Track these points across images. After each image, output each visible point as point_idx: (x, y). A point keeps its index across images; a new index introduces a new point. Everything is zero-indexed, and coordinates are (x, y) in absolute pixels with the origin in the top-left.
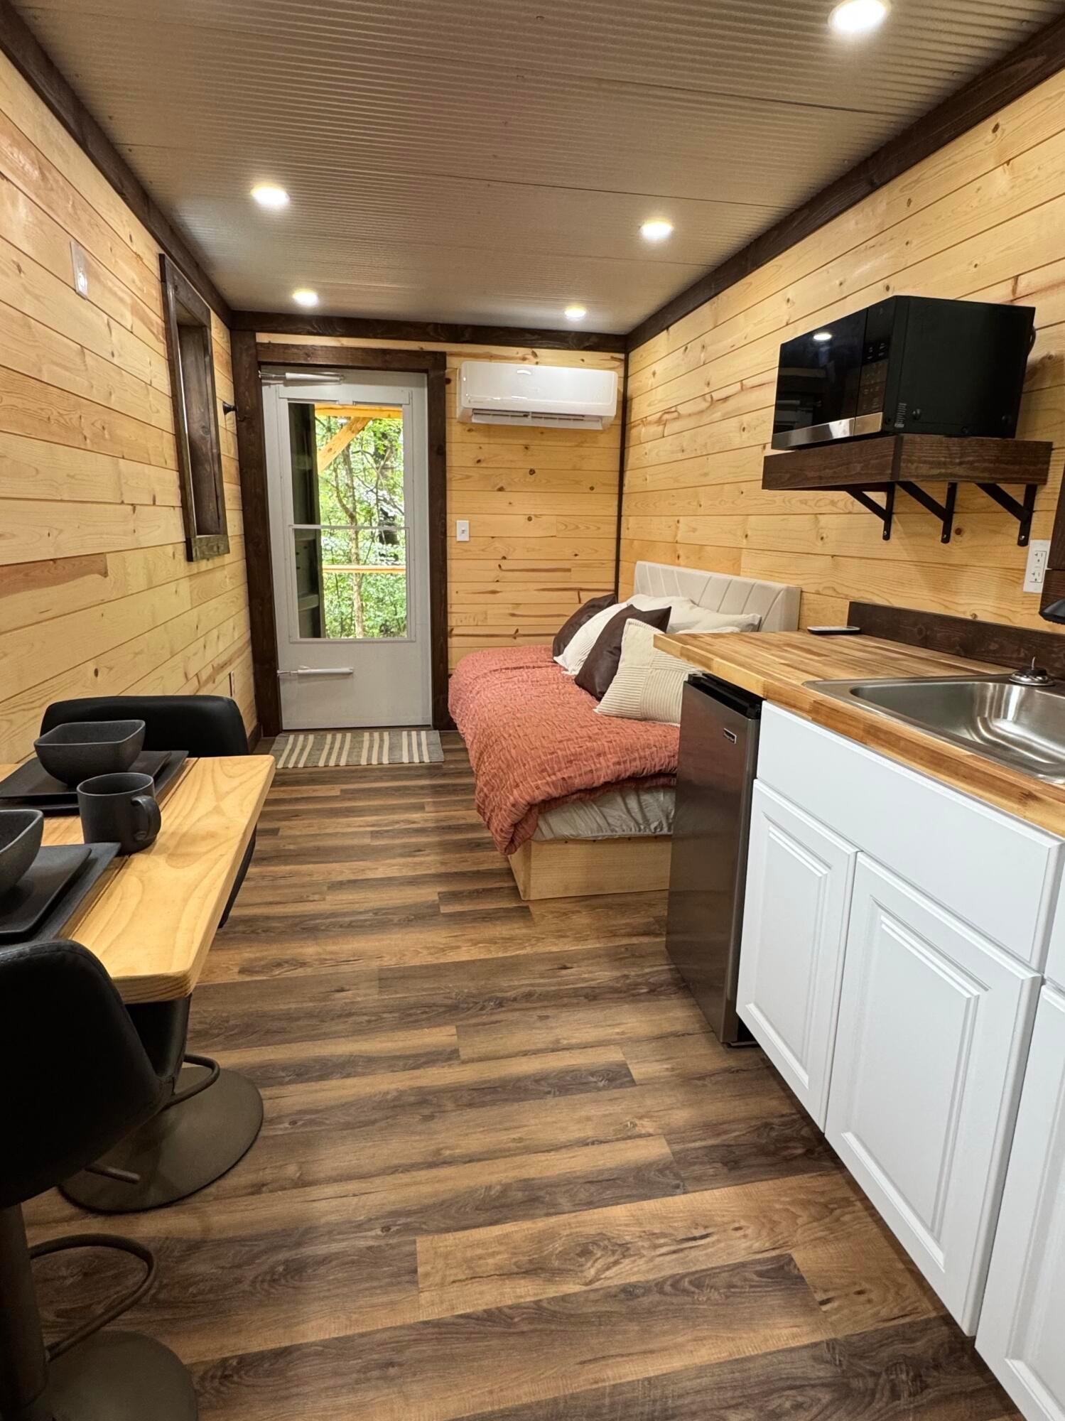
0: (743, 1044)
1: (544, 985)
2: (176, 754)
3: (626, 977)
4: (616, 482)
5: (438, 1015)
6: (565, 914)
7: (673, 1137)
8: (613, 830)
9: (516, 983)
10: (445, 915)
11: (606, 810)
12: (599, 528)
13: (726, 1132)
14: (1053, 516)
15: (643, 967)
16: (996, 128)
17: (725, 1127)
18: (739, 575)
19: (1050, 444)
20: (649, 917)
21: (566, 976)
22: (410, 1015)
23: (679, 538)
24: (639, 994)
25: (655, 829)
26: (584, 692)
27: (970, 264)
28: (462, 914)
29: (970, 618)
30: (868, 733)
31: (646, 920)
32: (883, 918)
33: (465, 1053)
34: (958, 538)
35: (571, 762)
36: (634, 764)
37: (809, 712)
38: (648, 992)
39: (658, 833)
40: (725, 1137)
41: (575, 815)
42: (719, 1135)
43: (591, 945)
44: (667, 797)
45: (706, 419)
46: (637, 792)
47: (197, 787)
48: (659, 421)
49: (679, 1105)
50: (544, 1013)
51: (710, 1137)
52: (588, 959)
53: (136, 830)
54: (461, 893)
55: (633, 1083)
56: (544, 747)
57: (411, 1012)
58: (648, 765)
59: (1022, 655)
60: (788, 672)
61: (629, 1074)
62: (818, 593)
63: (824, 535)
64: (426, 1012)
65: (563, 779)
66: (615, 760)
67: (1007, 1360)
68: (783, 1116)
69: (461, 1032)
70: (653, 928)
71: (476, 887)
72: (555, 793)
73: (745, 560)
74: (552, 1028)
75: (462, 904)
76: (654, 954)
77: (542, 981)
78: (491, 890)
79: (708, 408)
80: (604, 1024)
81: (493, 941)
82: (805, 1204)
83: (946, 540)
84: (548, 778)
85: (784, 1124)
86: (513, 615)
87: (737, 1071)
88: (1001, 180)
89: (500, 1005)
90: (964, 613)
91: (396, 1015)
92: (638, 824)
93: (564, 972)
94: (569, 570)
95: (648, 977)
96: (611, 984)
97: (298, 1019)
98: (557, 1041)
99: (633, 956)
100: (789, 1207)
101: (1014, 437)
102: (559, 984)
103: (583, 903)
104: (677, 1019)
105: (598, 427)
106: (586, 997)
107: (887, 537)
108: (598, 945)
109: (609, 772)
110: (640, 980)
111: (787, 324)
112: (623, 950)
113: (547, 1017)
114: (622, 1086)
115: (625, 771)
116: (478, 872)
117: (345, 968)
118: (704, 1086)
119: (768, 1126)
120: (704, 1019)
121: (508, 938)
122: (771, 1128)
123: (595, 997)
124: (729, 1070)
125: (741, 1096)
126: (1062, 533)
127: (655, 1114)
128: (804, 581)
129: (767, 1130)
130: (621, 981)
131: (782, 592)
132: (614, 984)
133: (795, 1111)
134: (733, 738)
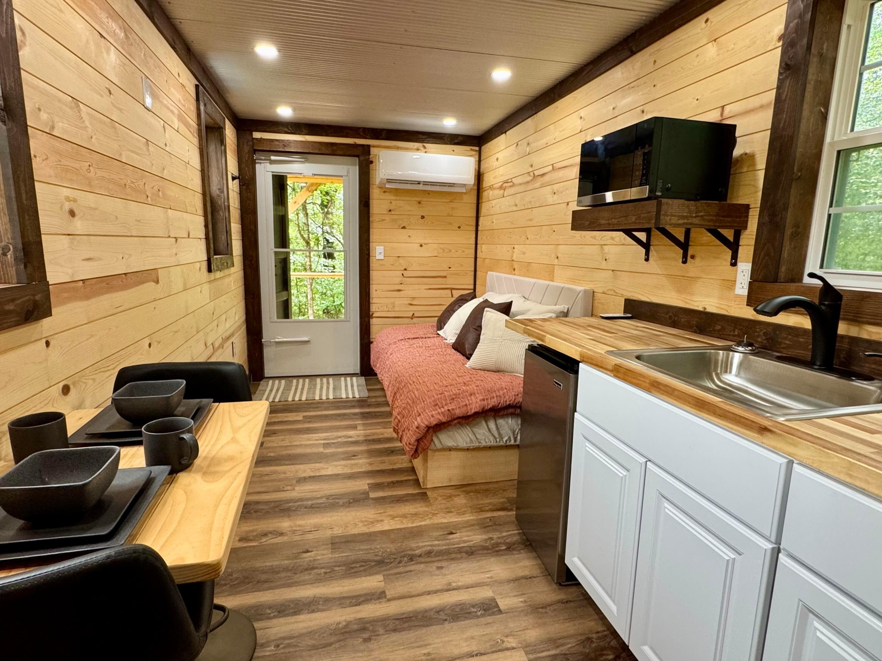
0: (570, 583)
1: (439, 545)
2: (205, 401)
3: (491, 539)
4: (474, 223)
5: (372, 567)
6: (450, 497)
7: (528, 649)
8: (479, 442)
9: (421, 544)
10: (373, 499)
11: (475, 430)
12: (464, 251)
13: (563, 645)
14: (752, 249)
15: (502, 532)
16: (707, 21)
17: (563, 641)
18: (553, 281)
19: (747, 206)
20: (504, 498)
21: (453, 539)
22: (352, 568)
23: (514, 258)
24: (501, 551)
25: (506, 441)
26: (458, 354)
27: (694, 98)
28: (383, 498)
29: (702, 310)
30: (653, 385)
31: (502, 500)
32: (666, 505)
33: (390, 594)
34: (692, 260)
35: (453, 399)
36: (493, 400)
37: (611, 371)
38: (506, 549)
39: (508, 443)
40: (562, 648)
41: (455, 433)
42: (558, 647)
43: (469, 517)
44: (513, 421)
45: (530, 187)
46: (495, 417)
47: (219, 424)
48: (501, 188)
49: (531, 627)
50: (439, 564)
51: (553, 649)
52: (466, 527)
53: (181, 457)
54: (383, 483)
55: (500, 612)
56: (436, 390)
57: (353, 566)
58: (502, 401)
59: (736, 333)
60: (595, 345)
61: (497, 606)
62: (604, 293)
63: (607, 258)
64: (363, 566)
65: (449, 410)
66: (481, 398)
68: (598, 632)
69: (386, 578)
70: (506, 505)
71: (392, 480)
72: (444, 420)
73: (558, 272)
74: (445, 575)
75: (384, 491)
76: (506, 523)
77: (437, 542)
78: (401, 482)
79: (532, 180)
80: (479, 571)
81: (404, 516)
83: (684, 262)
84: (439, 410)
85: (599, 638)
86: (411, 305)
87: (567, 602)
88: (711, 50)
89: (411, 560)
90: (698, 306)
91: (344, 568)
92: (495, 438)
93: (451, 536)
94: (445, 277)
95: (505, 538)
96: (482, 544)
97: (278, 573)
98: (450, 584)
99: (495, 524)
101: (726, 200)
102: (448, 544)
103: (461, 490)
104: (526, 567)
105: (464, 190)
106: (467, 553)
107: (647, 260)
108: (472, 518)
109: (477, 405)
110: (499, 541)
111: (581, 132)
112: (488, 520)
113: (442, 568)
114: (493, 614)
115: (488, 405)
116: (393, 470)
117: (310, 536)
118: (546, 613)
119: (589, 640)
120: (543, 567)
121: (414, 514)
122: (592, 641)
123: (472, 553)
124: (561, 602)
125: (571, 619)
126: (759, 258)
127: (516, 633)
128: (595, 286)
129: (589, 643)
130: (489, 542)
131: (581, 294)
132: (483, 544)
133: (606, 629)
134: (560, 385)
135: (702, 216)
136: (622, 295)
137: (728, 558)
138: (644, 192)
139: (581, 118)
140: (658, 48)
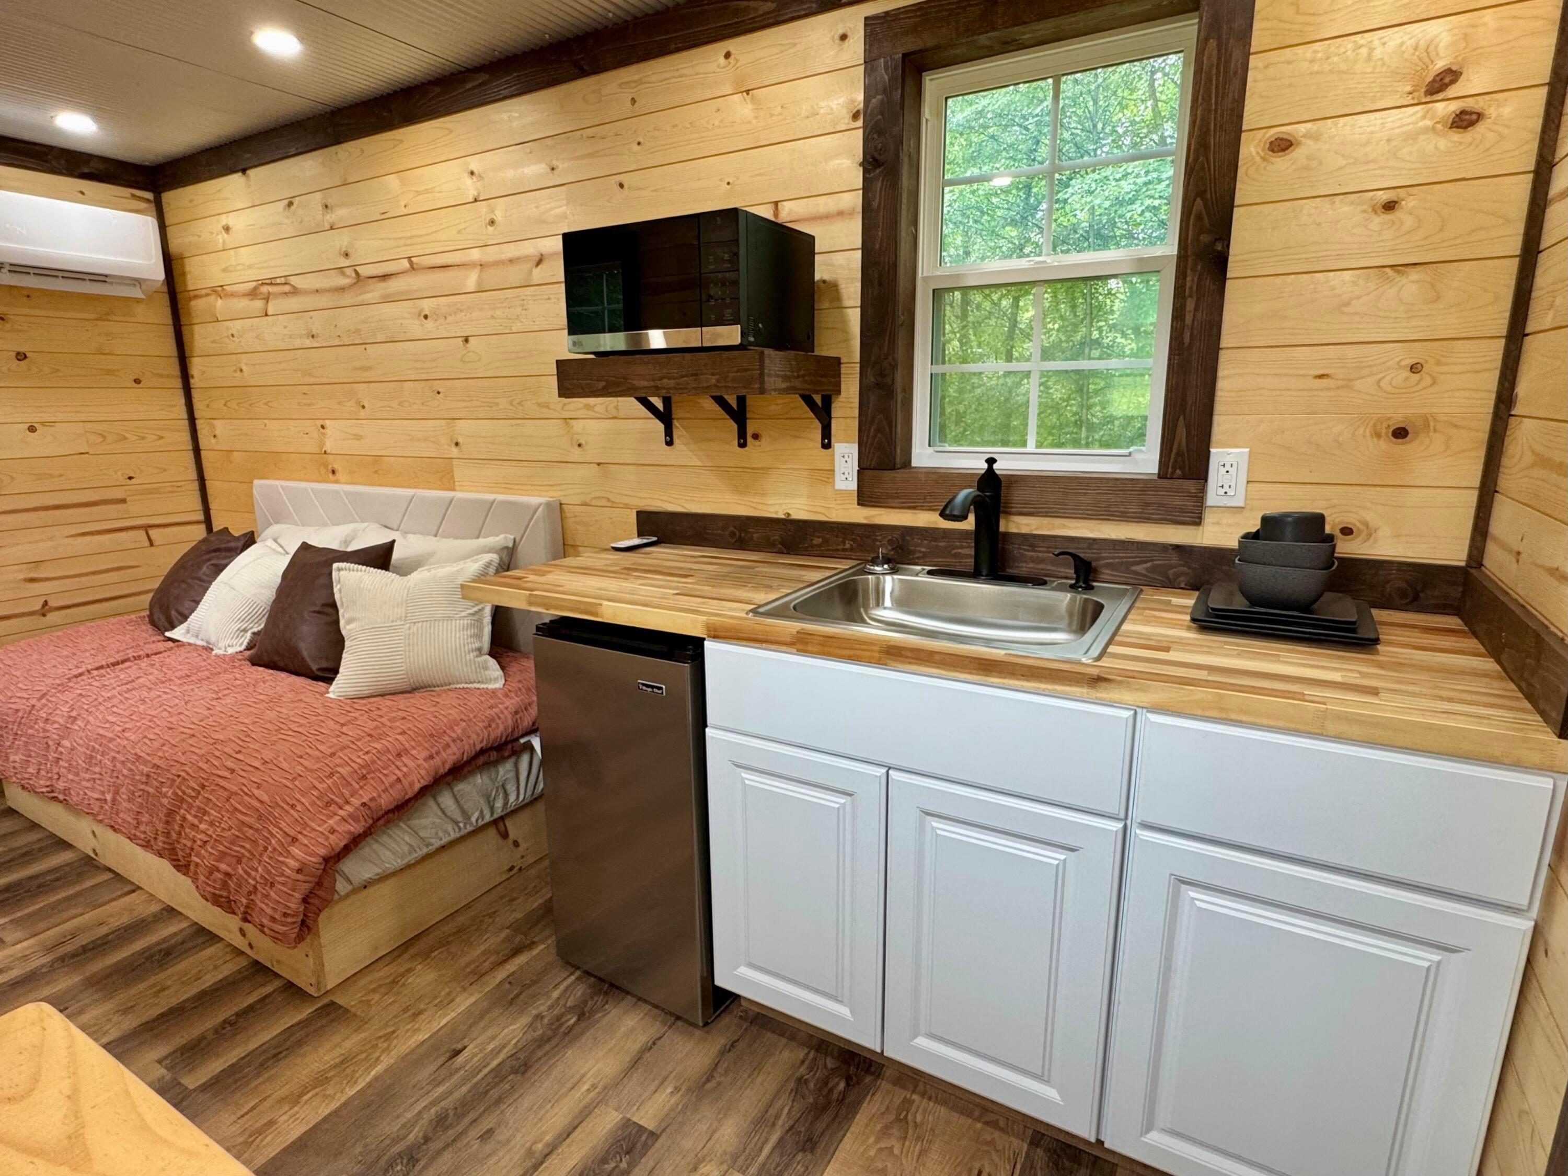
1: (450, 1093)
3: (539, 1017)
4: (176, 371)
6: (394, 982)
7: (740, 1162)
8: (427, 845)
9: (409, 1115)
10: (204, 1088)
11: (415, 822)
12: (161, 438)
13: (777, 1117)
14: (855, 424)
15: (548, 994)
16: (728, 55)
17: (772, 1111)
18: (454, 490)
19: (838, 359)
20: (501, 930)
21: (467, 1062)
23: (329, 447)
24: (571, 1029)
25: (477, 820)
26: (283, 675)
27: (721, 180)
28: (233, 1070)
29: (783, 517)
30: (890, 653)
31: (503, 935)
32: (935, 824)
34: (757, 443)
35: (364, 777)
36: (449, 751)
37: (791, 644)
38: (579, 1019)
39: (481, 823)
40: (780, 1122)
41: (376, 846)
42: (774, 1124)
43: (464, 1002)
44: (485, 777)
45: (348, 299)
46: (450, 785)
48: (253, 294)
49: (715, 1124)
51: (770, 1134)
52: (475, 1023)
54: (202, 1038)
55: (654, 1136)
56: (312, 771)
58: (467, 747)
59: (847, 546)
61: (641, 1129)
62: (585, 504)
63: (583, 442)
65: (364, 804)
66: (425, 754)
67: (1143, 1139)
68: (803, 1062)
70: (517, 940)
71: (221, 1018)
72: (357, 828)
73: (461, 472)
74: (509, 1141)
75: (218, 1056)
76: (545, 972)
77: (441, 1089)
78: (251, 1008)
79: (351, 286)
80: (564, 1090)
81: (321, 1080)
82: (885, 1131)
83: (743, 445)
84: (341, 812)
85: (810, 1069)
86: (32, 580)
87: (732, 1046)
88: (741, 108)
89: (413, 1160)
90: (776, 513)
92: (456, 823)
93: (460, 1059)
94: (123, 501)
95: (562, 1002)
96: (529, 1037)
98: (530, 1152)
99: (525, 987)
100: (879, 1146)
101: (813, 352)
102: (466, 1080)
103: (406, 956)
104: (632, 1030)
105: (137, 293)
106: (515, 1071)
107: (670, 443)
108: (473, 999)
109: (423, 772)
110: (556, 1012)
111: (476, 200)
112: (507, 986)
113: (490, 1132)
114: (646, 1148)
115: (443, 764)
116: (203, 993)
118: (719, 1084)
119: (801, 1081)
120: (658, 1012)
121: (342, 1063)
122: (806, 1081)
123: (525, 1064)
124: (724, 1052)
125: (757, 1069)
126: (868, 436)
127: (705, 1151)
128: (563, 493)
129: (805, 1086)
130: (539, 1026)
131: (541, 509)
132: (533, 1034)
133: (806, 1051)
134: (660, 688)
135: (803, 376)
136: (627, 506)
137: (1056, 862)
138: (731, 335)
139: (472, 173)
140: (636, 77)
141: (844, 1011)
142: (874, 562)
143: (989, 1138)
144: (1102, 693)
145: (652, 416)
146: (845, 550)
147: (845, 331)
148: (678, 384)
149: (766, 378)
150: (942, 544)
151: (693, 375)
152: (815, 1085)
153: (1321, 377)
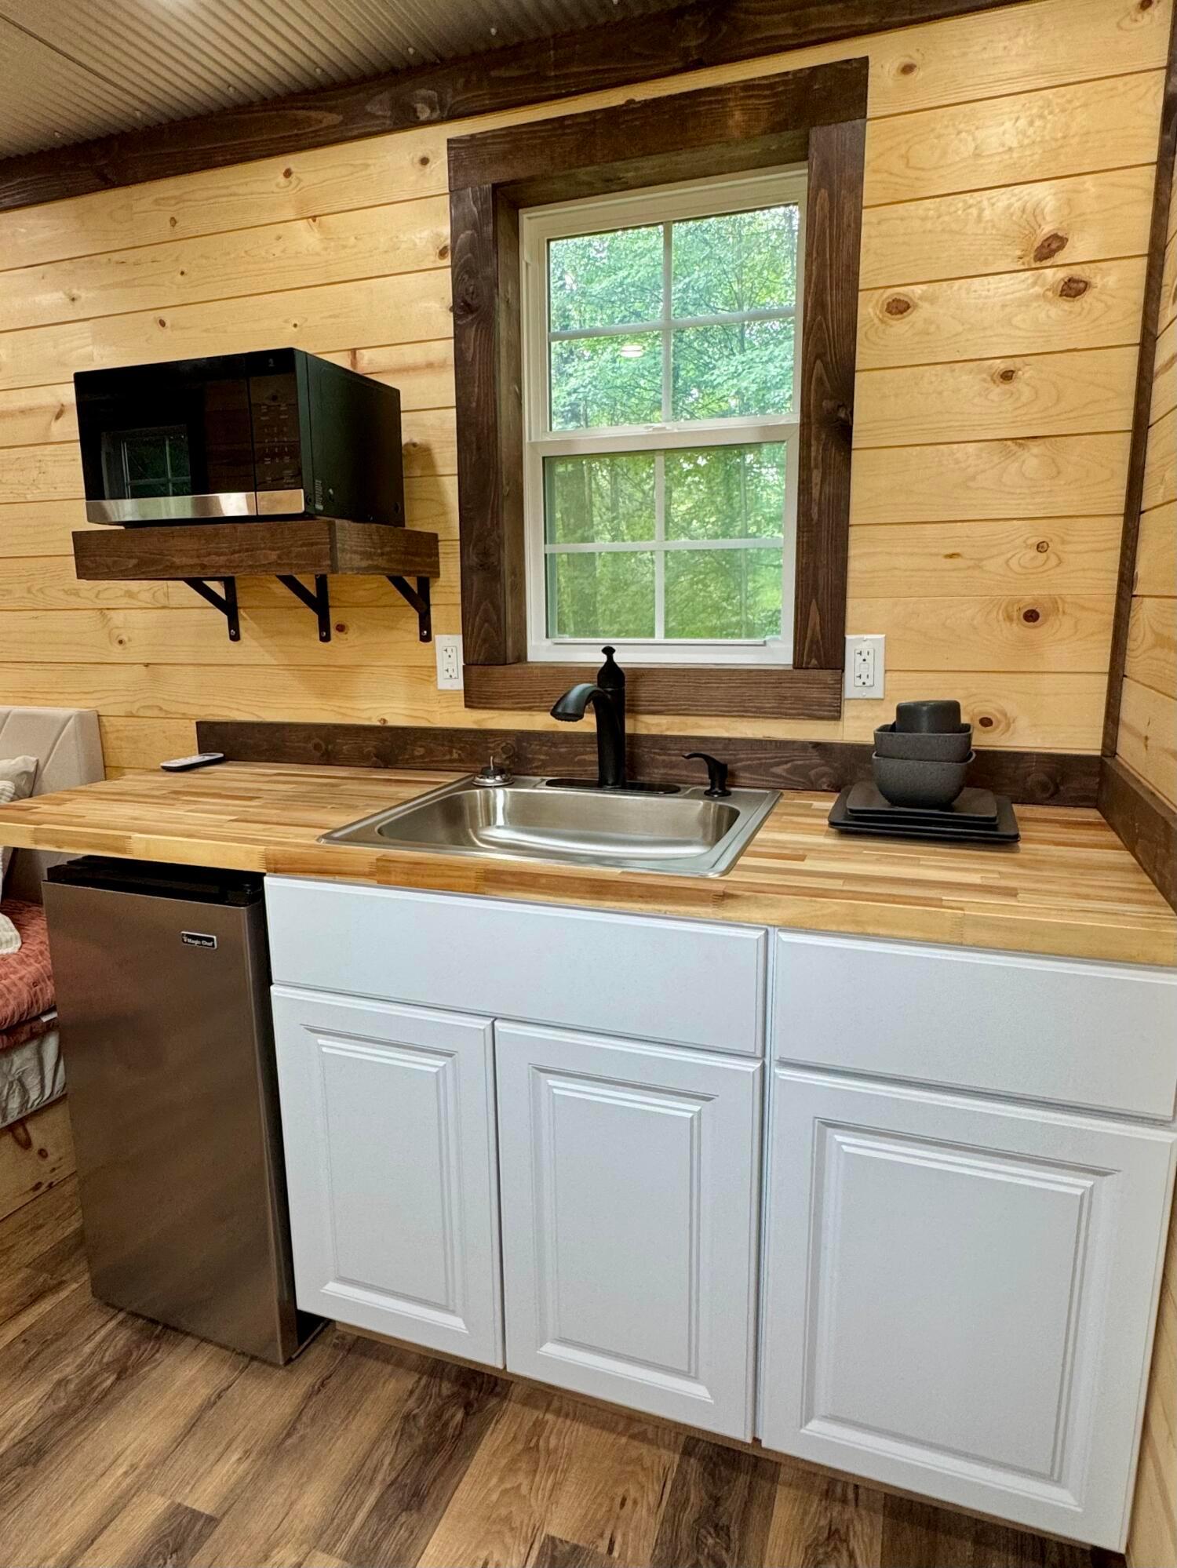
0: (306, 1343)
3: (62, 1383)
7: (325, 1539)
13: (376, 1470)
14: (458, 612)
15: (77, 1349)
16: (287, 173)
17: (370, 1464)
19: (436, 535)
24: (108, 1392)
27: (286, 321)
29: (378, 724)
30: (486, 879)
31: (21, 1276)
32: (551, 1082)
34: (342, 635)
37: (369, 875)
38: (118, 1379)
40: (380, 1477)
42: (371, 1481)
49: (295, 1491)
55: (212, 1521)
61: (196, 1515)
62: (131, 715)
63: (124, 638)
67: (803, 1431)
68: (412, 1392)
76: (74, 1320)
80: (89, 1480)
83: (325, 639)
85: (421, 1400)
87: (323, 1384)
88: (306, 237)
90: (370, 719)
95: (97, 1357)
96: (48, 1411)
99: (47, 1344)
101: (403, 526)
104: (191, 1382)
107: (235, 637)
112: (21, 1345)
114: (200, 1539)
118: (303, 1438)
119: (408, 1418)
120: (226, 1353)
122: (415, 1416)
123: (39, 1450)
124: (311, 1394)
125: (353, 1409)
126: (473, 625)
127: (279, 1533)
128: (100, 702)
129: (412, 1424)
130: (62, 1395)
131: (72, 721)
132: (52, 1407)
133: (417, 1376)
134: (211, 940)
135: (389, 553)
136: (185, 717)
137: (690, 1115)
138: (292, 501)
140: (177, 193)
141: (456, 1323)
142: (485, 773)
143: (634, 1454)
144: (731, 912)
145: (210, 605)
146: (451, 761)
147: (442, 504)
148: (231, 561)
149: (339, 555)
150: (563, 750)
151: (247, 550)
152: (427, 1420)
153: (951, 556)
